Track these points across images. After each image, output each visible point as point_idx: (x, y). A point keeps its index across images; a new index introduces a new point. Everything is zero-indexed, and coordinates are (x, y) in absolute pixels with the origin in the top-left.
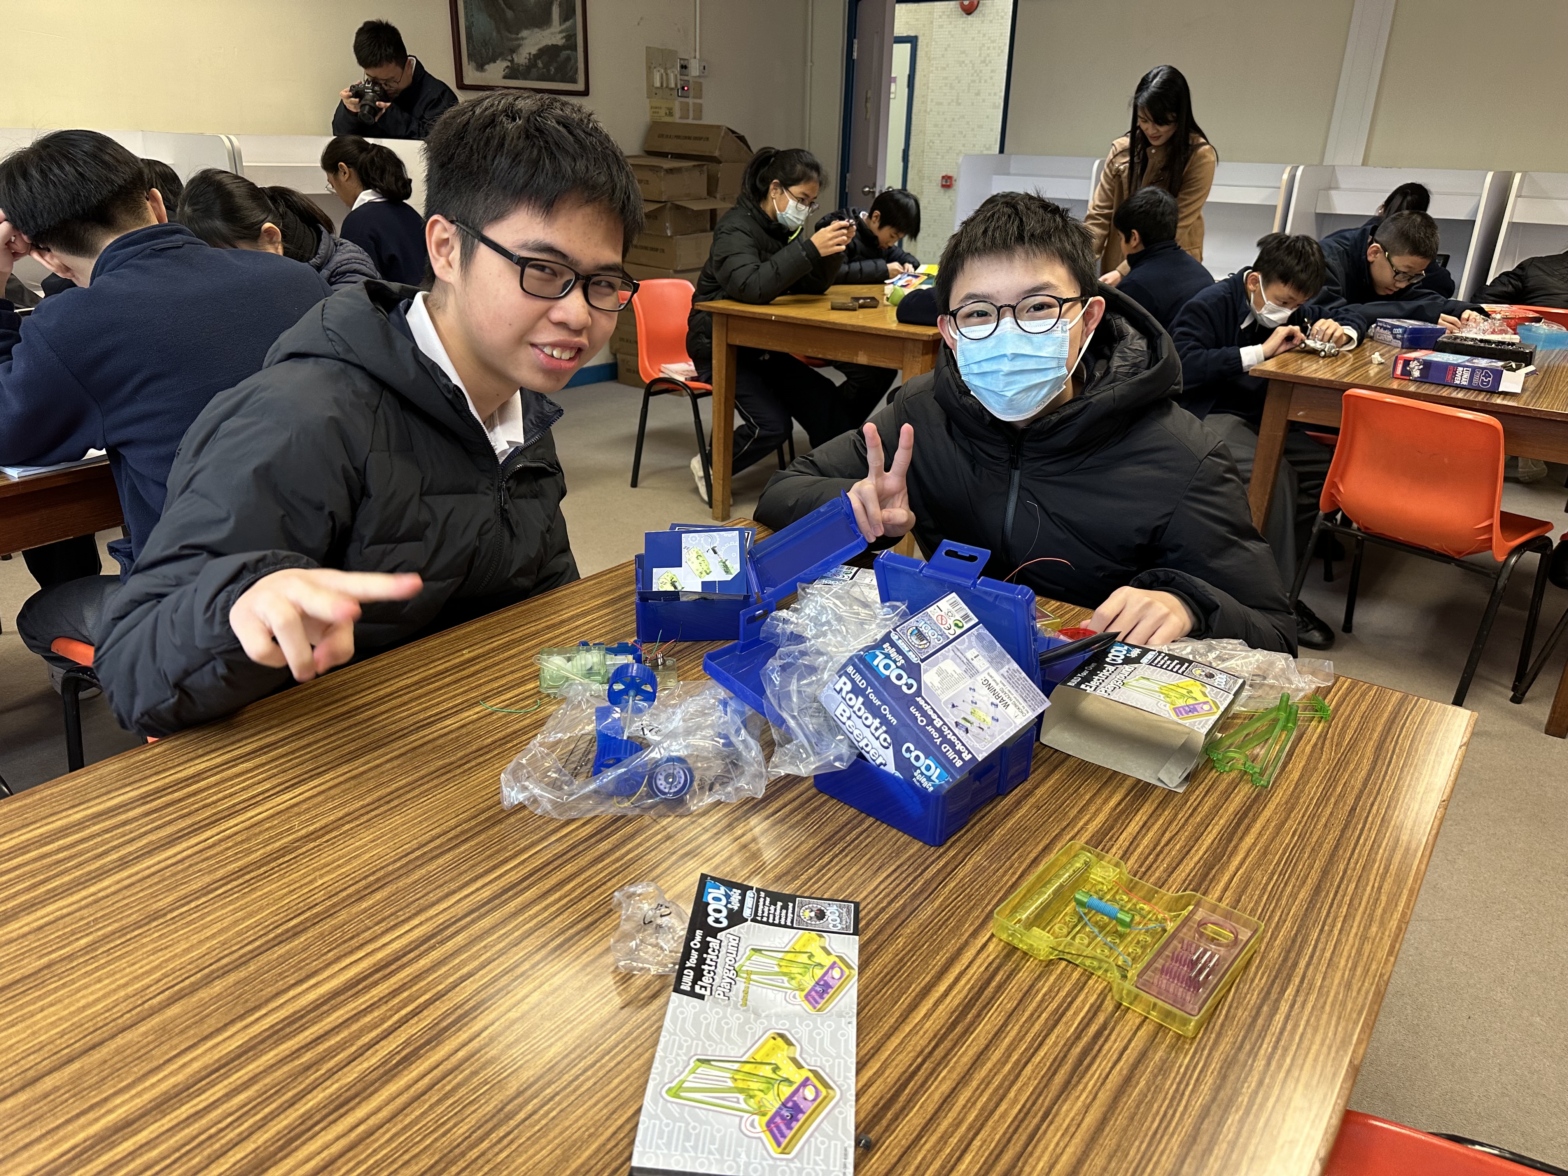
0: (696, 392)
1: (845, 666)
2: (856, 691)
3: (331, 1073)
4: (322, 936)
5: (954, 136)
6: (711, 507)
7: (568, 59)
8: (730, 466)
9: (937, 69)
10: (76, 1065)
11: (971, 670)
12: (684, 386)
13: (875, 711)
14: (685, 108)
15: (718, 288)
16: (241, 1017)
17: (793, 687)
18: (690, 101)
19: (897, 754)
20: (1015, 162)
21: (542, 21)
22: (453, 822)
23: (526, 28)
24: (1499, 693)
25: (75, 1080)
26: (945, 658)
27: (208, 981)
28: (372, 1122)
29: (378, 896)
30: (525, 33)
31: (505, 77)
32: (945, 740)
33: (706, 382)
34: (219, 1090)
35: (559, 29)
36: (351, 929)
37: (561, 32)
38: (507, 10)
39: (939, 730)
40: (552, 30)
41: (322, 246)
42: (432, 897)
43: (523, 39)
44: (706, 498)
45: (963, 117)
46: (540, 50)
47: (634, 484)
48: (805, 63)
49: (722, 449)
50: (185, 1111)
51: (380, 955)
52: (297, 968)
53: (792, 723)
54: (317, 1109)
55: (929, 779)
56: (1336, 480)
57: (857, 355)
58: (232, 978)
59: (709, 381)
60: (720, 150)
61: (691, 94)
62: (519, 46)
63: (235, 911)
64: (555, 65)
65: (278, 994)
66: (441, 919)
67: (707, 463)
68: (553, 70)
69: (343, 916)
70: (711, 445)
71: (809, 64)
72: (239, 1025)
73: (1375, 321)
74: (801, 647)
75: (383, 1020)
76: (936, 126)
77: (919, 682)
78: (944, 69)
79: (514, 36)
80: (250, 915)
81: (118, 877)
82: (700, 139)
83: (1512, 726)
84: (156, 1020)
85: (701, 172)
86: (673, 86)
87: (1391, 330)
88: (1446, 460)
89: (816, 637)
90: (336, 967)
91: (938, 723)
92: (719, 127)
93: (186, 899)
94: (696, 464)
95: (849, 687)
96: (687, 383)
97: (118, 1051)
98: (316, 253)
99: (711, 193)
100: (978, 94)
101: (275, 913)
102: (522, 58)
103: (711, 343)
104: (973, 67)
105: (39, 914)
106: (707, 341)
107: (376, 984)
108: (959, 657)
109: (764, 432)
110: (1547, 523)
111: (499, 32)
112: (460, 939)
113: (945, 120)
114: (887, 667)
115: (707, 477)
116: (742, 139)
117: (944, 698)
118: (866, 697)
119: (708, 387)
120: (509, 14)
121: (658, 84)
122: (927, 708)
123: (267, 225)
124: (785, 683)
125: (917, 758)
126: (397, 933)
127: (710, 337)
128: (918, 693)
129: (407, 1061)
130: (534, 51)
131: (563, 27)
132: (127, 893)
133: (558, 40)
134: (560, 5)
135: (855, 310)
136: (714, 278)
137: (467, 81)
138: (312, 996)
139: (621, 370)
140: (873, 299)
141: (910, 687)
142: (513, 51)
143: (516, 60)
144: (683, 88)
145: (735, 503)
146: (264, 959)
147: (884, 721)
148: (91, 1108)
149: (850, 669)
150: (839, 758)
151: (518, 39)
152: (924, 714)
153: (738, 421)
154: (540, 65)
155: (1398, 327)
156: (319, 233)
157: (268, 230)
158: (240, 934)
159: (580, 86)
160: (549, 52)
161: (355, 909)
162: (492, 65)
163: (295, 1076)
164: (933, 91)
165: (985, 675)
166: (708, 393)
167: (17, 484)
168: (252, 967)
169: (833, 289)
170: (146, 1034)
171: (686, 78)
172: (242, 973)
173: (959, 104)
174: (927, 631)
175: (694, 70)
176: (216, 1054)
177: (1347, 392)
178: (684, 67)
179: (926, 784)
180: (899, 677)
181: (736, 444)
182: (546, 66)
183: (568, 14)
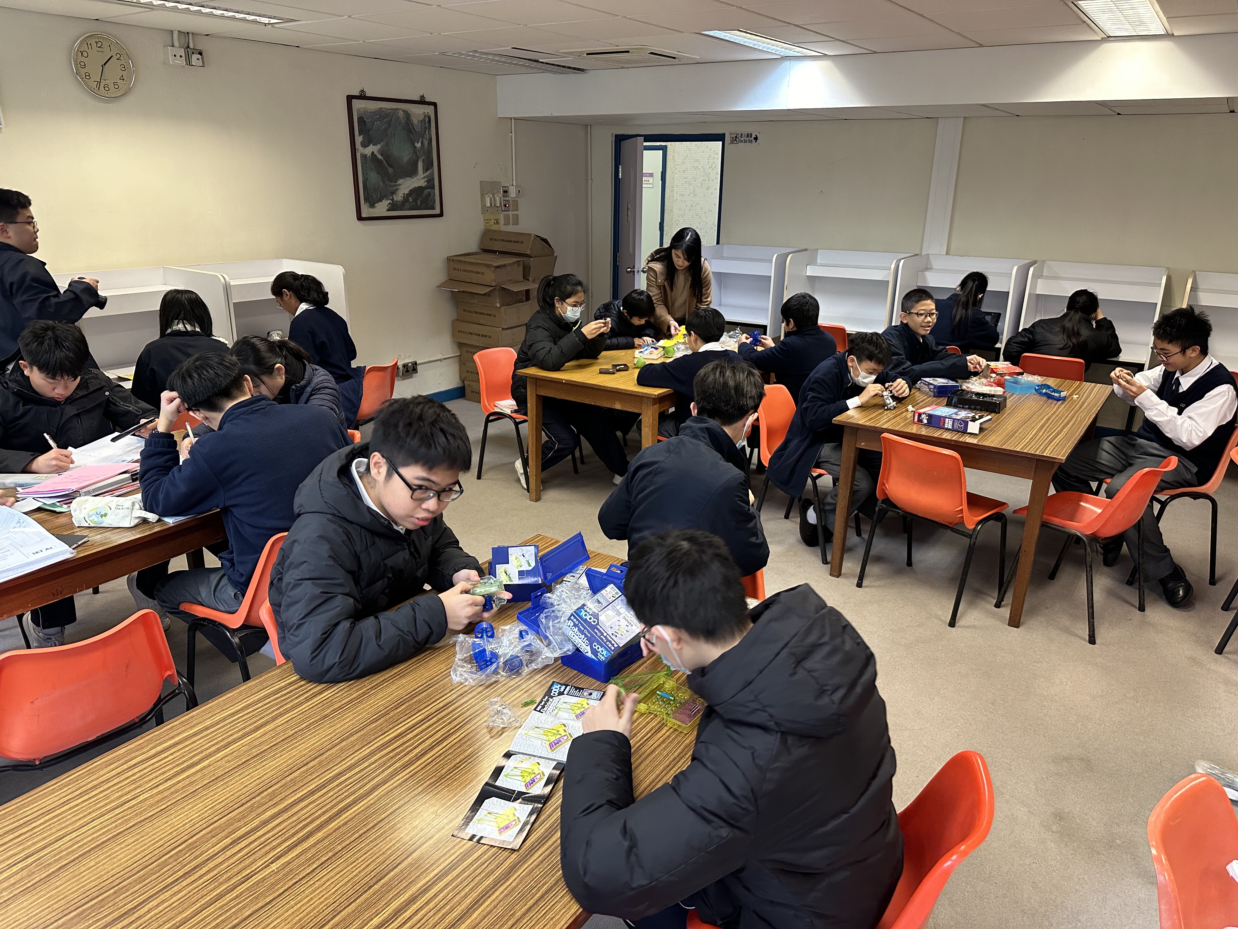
0: (518, 420)
1: (571, 616)
2: (575, 625)
3: (400, 759)
4: (386, 720)
5: (693, 217)
6: (528, 492)
7: (429, 194)
8: (540, 467)
9: (679, 171)
10: (318, 759)
11: (619, 614)
12: (510, 417)
13: (582, 632)
14: (507, 218)
15: (529, 360)
16: (366, 745)
17: (551, 624)
18: (510, 213)
19: (591, 648)
20: (726, 250)
21: (412, 172)
22: (424, 681)
23: (402, 178)
24: (990, 602)
25: (320, 763)
26: (608, 610)
27: (352, 735)
28: (416, 770)
29: (403, 707)
30: (400, 181)
31: (388, 210)
32: (608, 640)
33: (524, 415)
34: (366, 764)
35: (423, 176)
36: (396, 718)
37: (423, 178)
38: (389, 168)
39: (606, 637)
40: (418, 177)
41: (307, 374)
42: (422, 707)
43: (399, 185)
44: (525, 487)
45: (698, 204)
46: (410, 191)
47: (479, 477)
48: (587, 180)
49: (534, 457)
50: (357, 770)
51: (407, 726)
52: (381, 730)
53: (551, 638)
54: (398, 767)
55: (603, 655)
56: (885, 481)
57: (615, 404)
58: (359, 734)
59: (526, 414)
60: (531, 249)
61: (511, 207)
62: (397, 189)
63: (353, 714)
64: (421, 199)
65: (376, 738)
66: (427, 713)
67: (525, 464)
68: (419, 203)
69: (392, 714)
70: (527, 453)
71: (590, 181)
72: (366, 747)
73: (920, 380)
74: (553, 609)
75: (413, 744)
76: (680, 210)
77: (598, 620)
78: (684, 171)
79: (394, 184)
80: (359, 715)
81: (307, 704)
82: (517, 242)
83: (991, 622)
84: (339, 747)
85: (519, 265)
86: (498, 205)
87: (928, 385)
88: (935, 474)
89: (558, 605)
90: (394, 730)
91: (605, 634)
92: (530, 234)
93: (335, 711)
94: (519, 464)
95: (572, 624)
96: (512, 415)
97: (330, 755)
98: (303, 378)
99: (526, 277)
100: (708, 189)
101: (368, 714)
102: (399, 197)
103: (526, 392)
104: (704, 170)
105: (285, 717)
106: (524, 391)
107: (408, 734)
108: (614, 609)
109: (561, 446)
110: (1004, 504)
111: (384, 182)
112: (434, 720)
113: (687, 206)
114: (586, 615)
115: (526, 473)
116: (545, 241)
117: (607, 625)
118: (579, 627)
119: (525, 418)
120: (391, 170)
121: (488, 205)
122: (601, 629)
123: (278, 365)
124: (548, 623)
125: (598, 648)
126: (412, 719)
127: (526, 388)
128: (598, 624)
129: (423, 755)
130: (406, 192)
131: (425, 175)
132: (312, 710)
133: (422, 183)
134: (423, 161)
135: (614, 373)
136: (527, 354)
137: (363, 216)
138: (388, 738)
139: (468, 391)
140: (625, 365)
141: (594, 622)
142: (393, 193)
143: (395, 199)
144: (505, 206)
145: (544, 489)
146: (368, 728)
147: (586, 636)
148: (328, 770)
149: (572, 617)
150: (569, 650)
151: (396, 185)
152: (600, 631)
153: (545, 438)
154: (411, 199)
155: (931, 384)
156: (305, 365)
157: (279, 368)
158: (357, 721)
159: (437, 211)
160: (416, 192)
161: (395, 712)
162: (380, 203)
163: (388, 760)
164: (677, 186)
165: (624, 615)
166: (525, 421)
167: (173, 527)
168: (365, 731)
169: (604, 353)
170: (337, 750)
171: (507, 199)
172: (362, 732)
173: (696, 196)
174: (601, 600)
175: (513, 193)
176: (362, 755)
177: (882, 435)
178: (505, 192)
179: (602, 658)
180: (590, 619)
181: (544, 454)
182: (415, 200)
183: (428, 166)
